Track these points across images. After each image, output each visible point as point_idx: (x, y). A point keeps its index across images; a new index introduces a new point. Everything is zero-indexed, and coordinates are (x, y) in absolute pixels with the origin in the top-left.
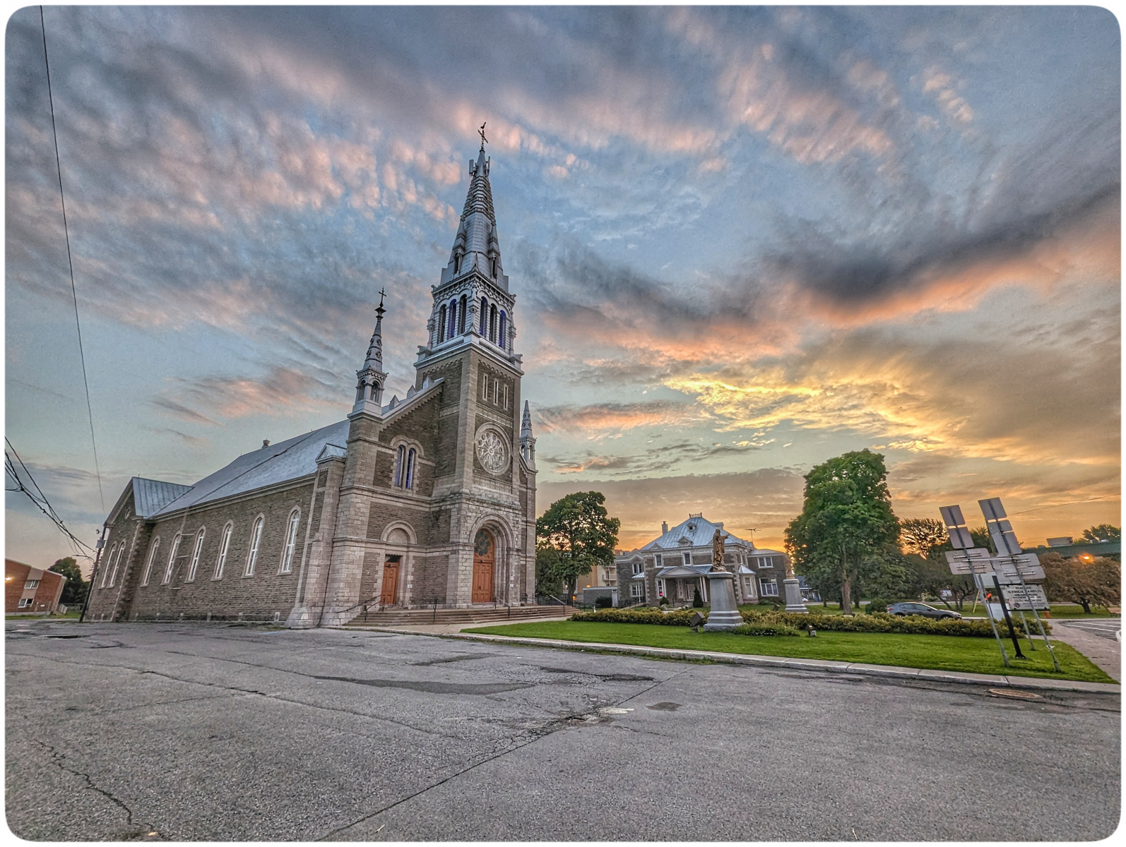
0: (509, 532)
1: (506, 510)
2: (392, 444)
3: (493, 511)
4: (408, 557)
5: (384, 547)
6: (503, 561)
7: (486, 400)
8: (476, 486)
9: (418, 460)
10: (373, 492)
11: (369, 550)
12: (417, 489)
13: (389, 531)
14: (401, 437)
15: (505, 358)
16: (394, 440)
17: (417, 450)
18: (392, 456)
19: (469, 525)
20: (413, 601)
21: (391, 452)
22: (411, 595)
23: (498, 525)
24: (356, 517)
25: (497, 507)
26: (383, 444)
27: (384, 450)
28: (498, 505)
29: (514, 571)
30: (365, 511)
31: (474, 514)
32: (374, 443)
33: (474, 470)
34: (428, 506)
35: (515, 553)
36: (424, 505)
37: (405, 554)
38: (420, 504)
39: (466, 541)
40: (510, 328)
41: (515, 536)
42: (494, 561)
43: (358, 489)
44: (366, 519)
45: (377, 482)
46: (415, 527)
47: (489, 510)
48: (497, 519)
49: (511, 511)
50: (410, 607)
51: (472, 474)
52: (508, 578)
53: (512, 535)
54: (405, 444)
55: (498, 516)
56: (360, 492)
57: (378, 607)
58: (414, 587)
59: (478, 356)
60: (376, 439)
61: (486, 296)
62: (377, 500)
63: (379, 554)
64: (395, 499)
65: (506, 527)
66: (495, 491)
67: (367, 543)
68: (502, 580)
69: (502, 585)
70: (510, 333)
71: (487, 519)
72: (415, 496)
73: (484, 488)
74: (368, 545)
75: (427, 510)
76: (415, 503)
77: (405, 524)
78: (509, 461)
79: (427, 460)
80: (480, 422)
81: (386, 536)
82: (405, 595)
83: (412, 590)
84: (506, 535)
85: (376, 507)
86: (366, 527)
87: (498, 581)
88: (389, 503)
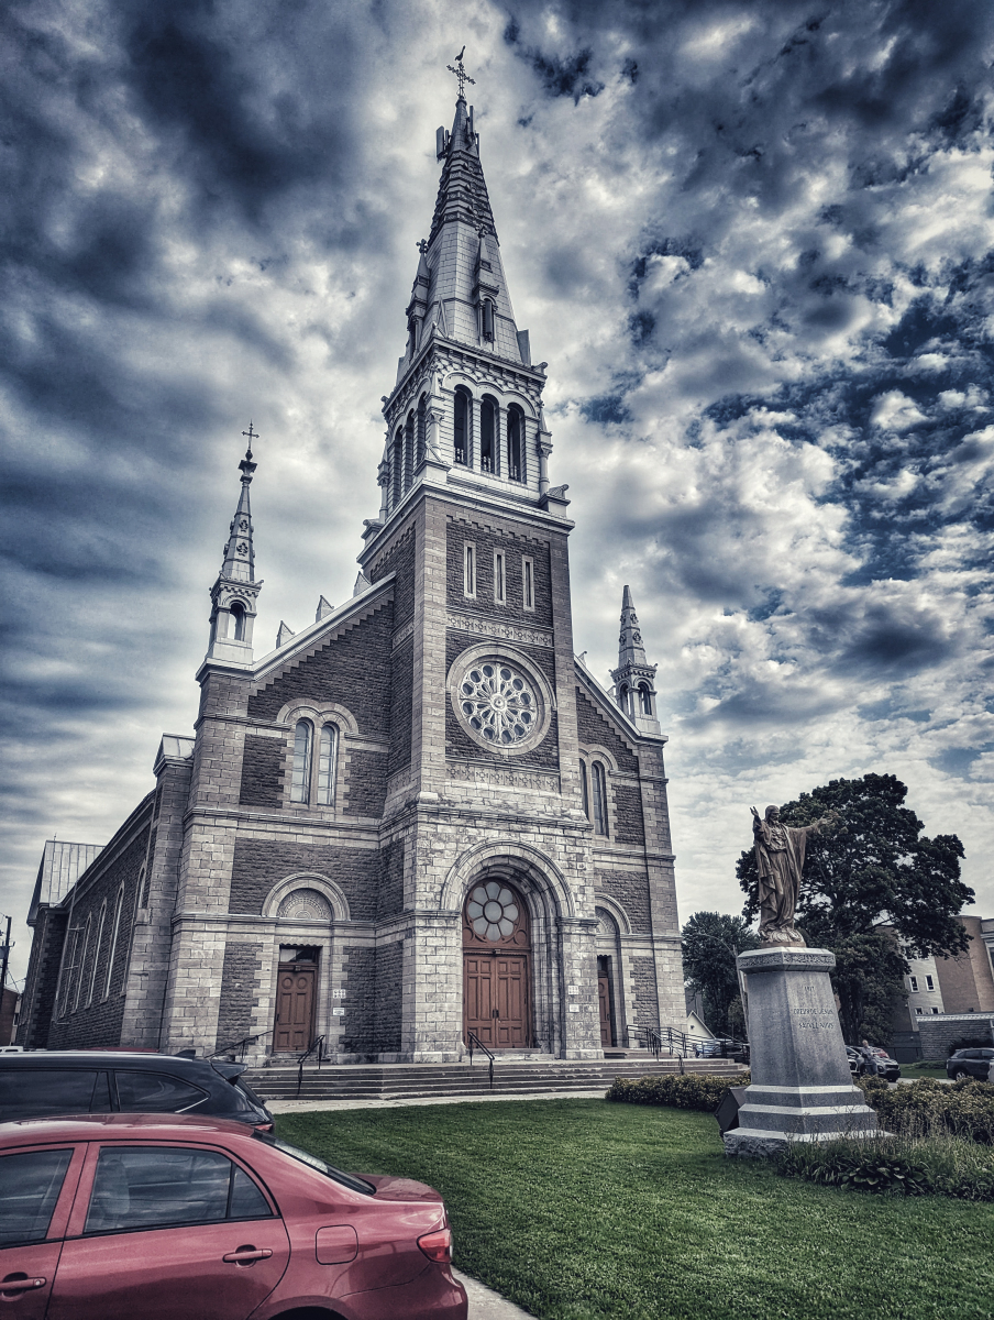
0: (555, 881)
1: (543, 830)
2: (279, 721)
3: (504, 836)
4: (331, 947)
5: (272, 929)
6: (549, 950)
7: (473, 596)
8: (456, 782)
9: (346, 744)
10: (239, 818)
11: (235, 939)
12: (347, 804)
13: (284, 893)
14: (301, 702)
15: (526, 501)
16: (285, 709)
17: (342, 724)
18: (283, 743)
19: (438, 871)
20: (349, 1044)
21: (278, 735)
22: (342, 1031)
23: (526, 867)
24: (205, 872)
25: (516, 827)
26: (257, 721)
27: (262, 732)
28: (518, 821)
29: (577, 973)
30: (223, 858)
31: (453, 845)
32: (237, 721)
33: (448, 750)
34: (375, 837)
35: (578, 930)
36: (364, 836)
37: (326, 943)
38: (354, 834)
39: (433, 907)
40: (537, 436)
41: (574, 889)
42: (531, 952)
43: (204, 815)
44: (226, 875)
45: (246, 798)
46: (343, 883)
47: (494, 834)
48: (518, 852)
49: (558, 831)
50: (340, 1057)
51: (443, 758)
52: (562, 989)
53: (565, 887)
54: (311, 715)
55: (520, 845)
56: (210, 821)
57: (262, 1057)
58: (349, 1014)
59: (446, 510)
60: (242, 714)
61: (467, 383)
62: (250, 835)
63: (261, 945)
64: (293, 830)
65: (545, 869)
66: (511, 789)
67: (229, 922)
68: (550, 995)
69: (550, 1005)
70: (538, 444)
71: (487, 854)
72: (341, 820)
73: (479, 785)
74: (234, 928)
75: (372, 846)
76: (343, 834)
77: (320, 880)
78: (548, 721)
79: (367, 741)
80: (457, 645)
81: (275, 904)
82: (331, 1030)
83: (343, 1021)
84: (551, 888)
85: (249, 848)
86: (227, 891)
87: (540, 998)
88: (279, 837)
